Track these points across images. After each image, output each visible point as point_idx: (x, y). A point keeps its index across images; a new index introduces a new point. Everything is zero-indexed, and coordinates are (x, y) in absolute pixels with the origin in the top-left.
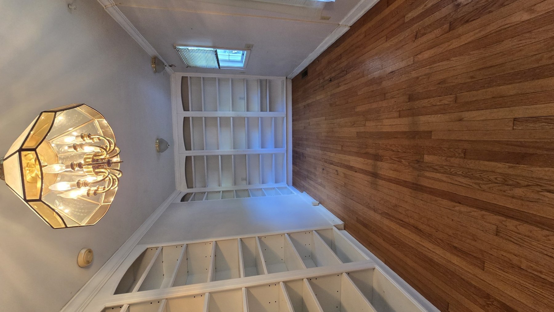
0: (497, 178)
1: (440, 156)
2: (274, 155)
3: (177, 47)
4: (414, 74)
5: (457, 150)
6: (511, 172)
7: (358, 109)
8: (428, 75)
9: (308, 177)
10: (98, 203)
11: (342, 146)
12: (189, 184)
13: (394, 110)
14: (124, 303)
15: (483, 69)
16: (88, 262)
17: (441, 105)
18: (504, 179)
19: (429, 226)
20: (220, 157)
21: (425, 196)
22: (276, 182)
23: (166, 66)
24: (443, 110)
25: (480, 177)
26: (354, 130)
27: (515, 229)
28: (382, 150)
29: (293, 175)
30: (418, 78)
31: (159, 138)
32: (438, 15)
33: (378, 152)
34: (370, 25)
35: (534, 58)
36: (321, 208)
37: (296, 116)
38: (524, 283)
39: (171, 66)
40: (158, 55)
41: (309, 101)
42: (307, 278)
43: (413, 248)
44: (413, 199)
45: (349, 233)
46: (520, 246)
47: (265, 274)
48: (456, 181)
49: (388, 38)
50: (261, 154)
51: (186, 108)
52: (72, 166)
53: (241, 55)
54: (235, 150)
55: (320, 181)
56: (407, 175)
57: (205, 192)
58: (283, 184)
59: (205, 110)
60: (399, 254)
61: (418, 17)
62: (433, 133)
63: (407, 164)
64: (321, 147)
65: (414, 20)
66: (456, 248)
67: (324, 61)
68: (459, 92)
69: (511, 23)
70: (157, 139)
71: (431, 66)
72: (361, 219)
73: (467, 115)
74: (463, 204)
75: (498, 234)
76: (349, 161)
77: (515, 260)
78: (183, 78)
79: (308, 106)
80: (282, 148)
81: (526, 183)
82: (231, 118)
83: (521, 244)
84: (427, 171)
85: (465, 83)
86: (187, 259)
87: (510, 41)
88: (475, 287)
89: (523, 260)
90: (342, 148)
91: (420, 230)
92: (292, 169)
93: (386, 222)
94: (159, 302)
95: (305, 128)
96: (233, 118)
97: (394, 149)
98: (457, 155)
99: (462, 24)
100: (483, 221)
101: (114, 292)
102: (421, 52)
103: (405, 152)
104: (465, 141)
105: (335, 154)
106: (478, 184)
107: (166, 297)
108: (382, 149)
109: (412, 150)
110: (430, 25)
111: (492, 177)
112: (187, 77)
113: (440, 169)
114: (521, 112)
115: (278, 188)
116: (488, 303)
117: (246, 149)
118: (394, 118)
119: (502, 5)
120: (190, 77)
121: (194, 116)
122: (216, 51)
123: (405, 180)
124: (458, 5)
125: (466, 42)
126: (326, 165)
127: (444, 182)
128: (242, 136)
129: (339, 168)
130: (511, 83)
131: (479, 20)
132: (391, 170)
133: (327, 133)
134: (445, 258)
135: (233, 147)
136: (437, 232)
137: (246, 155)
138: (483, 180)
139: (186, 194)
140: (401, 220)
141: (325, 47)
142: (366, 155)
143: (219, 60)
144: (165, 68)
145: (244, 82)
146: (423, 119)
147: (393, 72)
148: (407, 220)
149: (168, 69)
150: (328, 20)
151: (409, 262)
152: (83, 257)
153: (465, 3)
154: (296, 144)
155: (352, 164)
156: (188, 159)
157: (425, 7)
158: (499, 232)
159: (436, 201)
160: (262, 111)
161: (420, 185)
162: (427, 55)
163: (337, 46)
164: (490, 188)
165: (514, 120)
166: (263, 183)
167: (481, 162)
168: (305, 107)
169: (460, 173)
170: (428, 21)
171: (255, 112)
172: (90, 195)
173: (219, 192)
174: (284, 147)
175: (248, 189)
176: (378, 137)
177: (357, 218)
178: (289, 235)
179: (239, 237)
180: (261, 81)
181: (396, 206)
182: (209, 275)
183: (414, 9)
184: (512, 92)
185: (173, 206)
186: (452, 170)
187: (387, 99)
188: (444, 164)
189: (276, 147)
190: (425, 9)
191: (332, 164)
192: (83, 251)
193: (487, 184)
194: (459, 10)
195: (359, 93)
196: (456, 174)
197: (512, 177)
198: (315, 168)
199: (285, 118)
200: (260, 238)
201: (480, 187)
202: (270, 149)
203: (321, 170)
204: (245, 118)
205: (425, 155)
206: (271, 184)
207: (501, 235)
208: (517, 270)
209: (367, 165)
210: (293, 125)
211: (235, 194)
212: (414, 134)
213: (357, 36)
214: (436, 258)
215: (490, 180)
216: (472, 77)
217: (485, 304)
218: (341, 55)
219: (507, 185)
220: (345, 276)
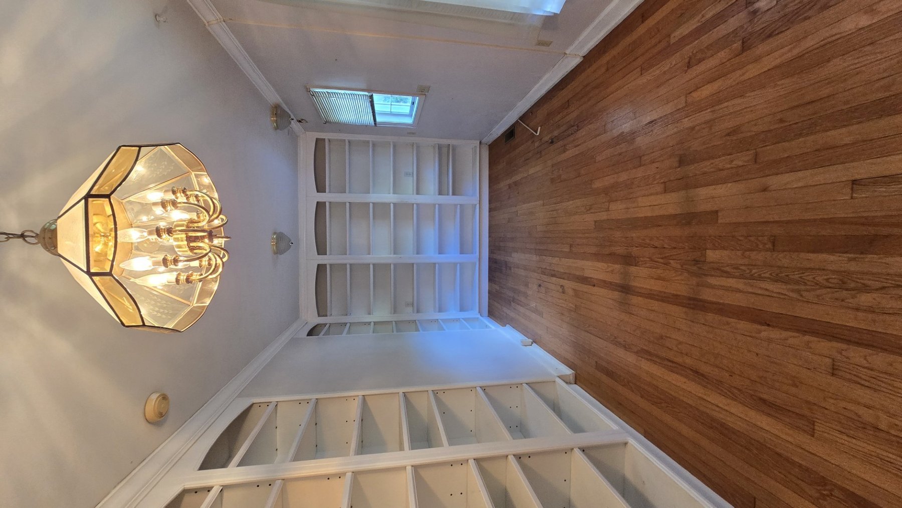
0: (828, 279)
1: (733, 250)
2: (458, 265)
3: (312, 90)
4: (687, 123)
5: (760, 238)
6: (853, 267)
7: (597, 184)
8: (710, 123)
9: (514, 300)
10: (189, 303)
11: (571, 246)
12: (321, 310)
13: (655, 182)
14: (214, 484)
15: (797, 106)
16: (161, 415)
17: (732, 168)
18: (840, 280)
19: (717, 367)
20: (371, 266)
21: (710, 316)
22: (462, 309)
23: (293, 119)
24: (736, 176)
25: (799, 279)
26: (590, 218)
27: (864, 363)
28: (637, 247)
29: (489, 299)
30: (693, 128)
31: (278, 232)
32: (722, 30)
33: (631, 250)
34: (614, 52)
35: (882, 83)
36: (536, 349)
37: (495, 201)
38: (885, 454)
39: (300, 121)
40: (282, 102)
41: (517, 178)
42: (514, 455)
43: (691, 406)
44: (690, 323)
45: (583, 389)
46: (875, 390)
47: (443, 446)
48: (760, 288)
49: (643, 70)
50: (438, 264)
51: (320, 188)
52: (158, 232)
53: (409, 104)
54: (395, 256)
55: (533, 305)
56: (680, 285)
57: (347, 323)
58: (475, 314)
59: (350, 192)
60: (668, 419)
61: (691, 34)
62: (720, 214)
63: (679, 267)
64: (536, 249)
65: (684, 41)
66: (764, 401)
67: (541, 113)
68: (761, 146)
69: (841, 33)
70: (275, 233)
71: (712, 109)
72: (604, 364)
73: (774, 181)
74: (773, 327)
75: (836, 372)
76: (584, 269)
77: (867, 415)
78: (317, 140)
79: (516, 185)
80: (472, 253)
81: (878, 285)
82: (392, 205)
83: (877, 387)
84: (712, 276)
85: (770, 131)
86: (316, 424)
87: (841, 59)
88: (800, 466)
89: (880, 414)
90: (571, 250)
91: (703, 375)
92: (488, 289)
93: (646, 365)
94: (270, 485)
95: (509, 220)
96: (395, 204)
97: (656, 244)
98: (761, 246)
99: (763, 40)
100: (808, 352)
101: (198, 467)
102: (698, 88)
103: (675, 248)
104: (774, 222)
105: (560, 260)
106: (798, 291)
107: (283, 477)
108: (637, 245)
109: (687, 244)
110: (711, 45)
111: (820, 279)
112: (325, 139)
113: (732, 270)
114: (863, 169)
115: (464, 319)
116: (825, 492)
117: (414, 254)
118: (657, 194)
119: (826, 7)
120: (329, 141)
121: (332, 200)
122: (371, 97)
123: (675, 293)
124: (755, 12)
125: (769, 67)
126: (544, 277)
127: (740, 291)
128: (408, 234)
129: (566, 281)
130: (845, 126)
131: (788, 32)
132: (652, 278)
133: (546, 227)
134: (746, 420)
135: (392, 252)
136: (731, 376)
137: (413, 264)
138: (805, 284)
139: (315, 326)
140: (670, 361)
141: (543, 91)
142: (612, 257)
143: (376, 112)
144: (291, 122)
145: (413, 149)
146: (703, 192)
147: (652, 122)
148: (679, 360)
149: (295, 125)
150: (549, 46)
151: (685, 430)
152: (153, 404)
153: (766, 8)
154: (494, 248)
155: (588, 273)
156: (321, 268)
157: (703, 19)
158: (837, 369)
159: (728, 324)
160: (440, 193)
161: (701, 300)
162: (707, 91)
163: (563, 89)
164: (818, 296)
165: (853, 184)
166: (440, 310)
167: (802, 255)
168: (509, 188)
169: (767, 275)
170: (706, 39)
171: (430, 195)
172: (180, 282)
173: (369, 323)
174: (476, 253)
175: (415, 321)
176: (631, 226)
177: (596, 362)
178: (484, 389)
179: (401, 390)
180: (440, 147)
181: (661, 337)
182: (353, 445)
183: (684, 23)
184: (847, 140)
185: (294, 342)
186: (754, 271)
187: (644, 165)
188: (740, 262)
189: (462, 252)
190: (701, 22)
191: (553, 276)
192: (154, 397)
193: (814, 290)
194: (756, 20)
195: (599, 158)
196: (760, 278)
197: (855, 276)
198: (526, 285)
199: (478, 205)
200: (435, 393)
201: (801, 296)
202: (452, 256)
203: (535, 287)
204: (413, 204)
205: (707, 251)
206: (453, 313)
207: (841, 373)
208: (871, 432)
209: (612, 273)
210: (490, 216)
211: (394, 327)
212: (688, 218)
213: (595, 71)
214: (730, 421)
215: (817, 284)
216: (781, 121)
217: (817, 495)
218: (568, 101)
219: (847, 290)
220: (577, 453)
